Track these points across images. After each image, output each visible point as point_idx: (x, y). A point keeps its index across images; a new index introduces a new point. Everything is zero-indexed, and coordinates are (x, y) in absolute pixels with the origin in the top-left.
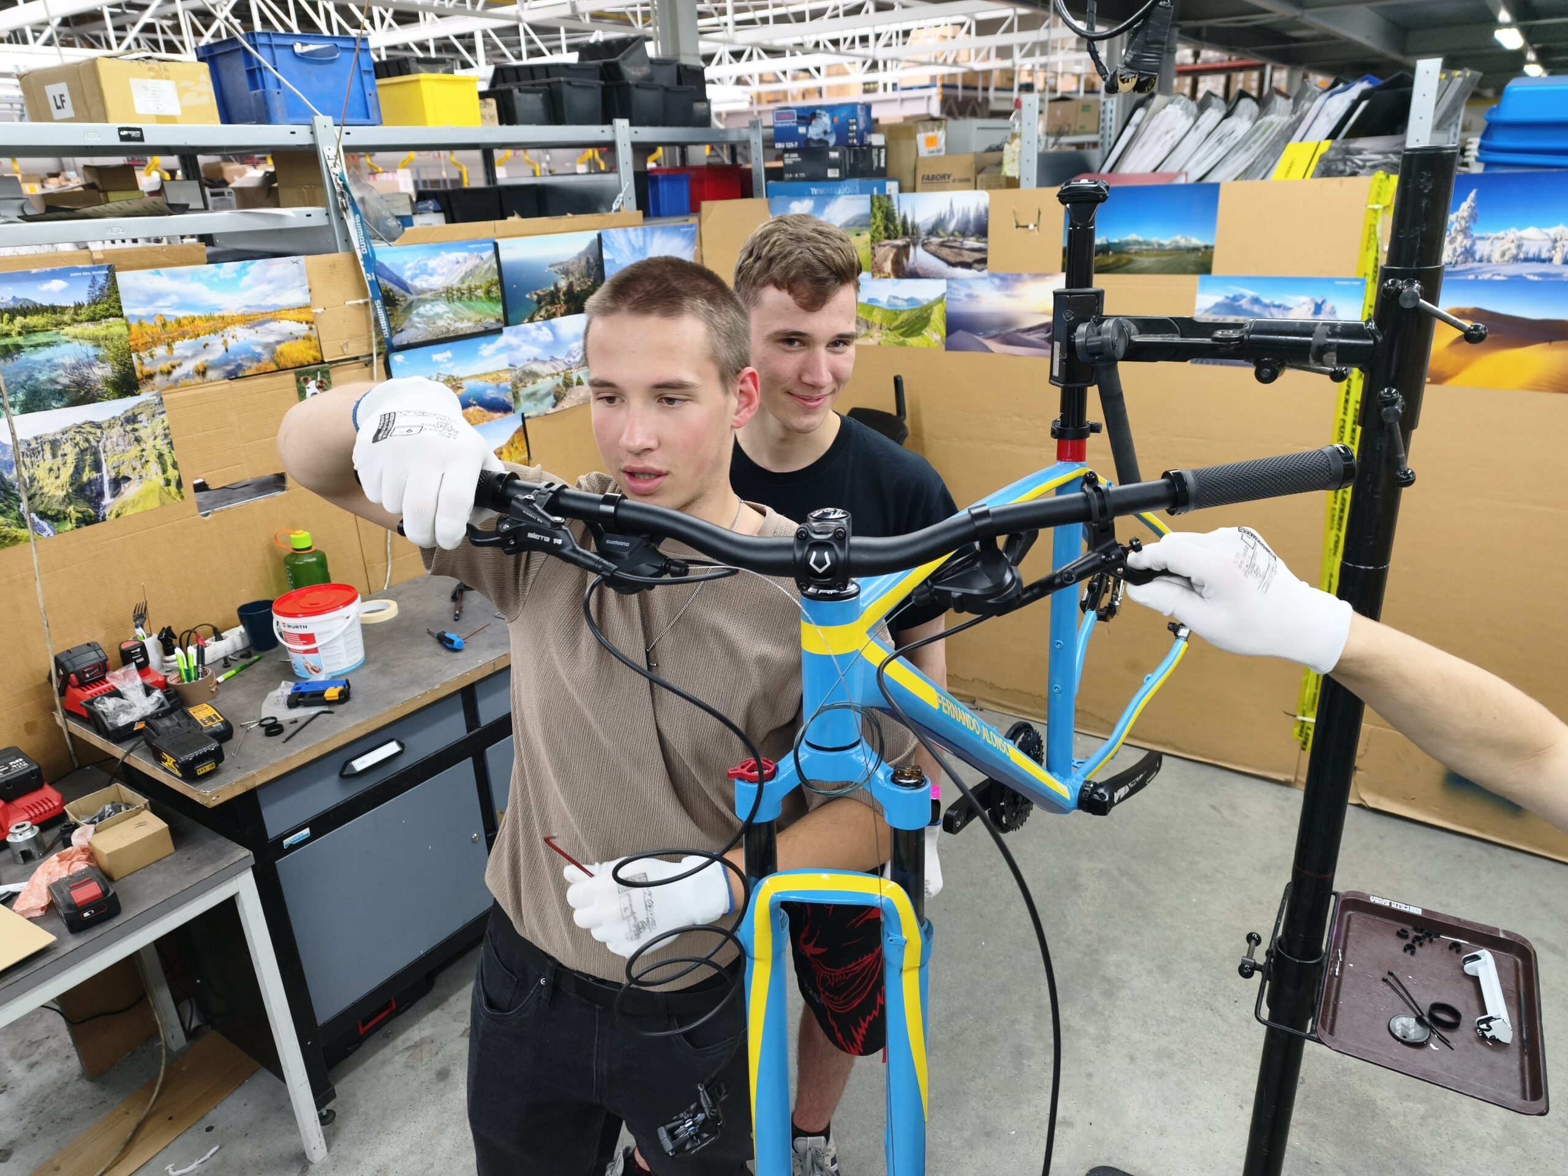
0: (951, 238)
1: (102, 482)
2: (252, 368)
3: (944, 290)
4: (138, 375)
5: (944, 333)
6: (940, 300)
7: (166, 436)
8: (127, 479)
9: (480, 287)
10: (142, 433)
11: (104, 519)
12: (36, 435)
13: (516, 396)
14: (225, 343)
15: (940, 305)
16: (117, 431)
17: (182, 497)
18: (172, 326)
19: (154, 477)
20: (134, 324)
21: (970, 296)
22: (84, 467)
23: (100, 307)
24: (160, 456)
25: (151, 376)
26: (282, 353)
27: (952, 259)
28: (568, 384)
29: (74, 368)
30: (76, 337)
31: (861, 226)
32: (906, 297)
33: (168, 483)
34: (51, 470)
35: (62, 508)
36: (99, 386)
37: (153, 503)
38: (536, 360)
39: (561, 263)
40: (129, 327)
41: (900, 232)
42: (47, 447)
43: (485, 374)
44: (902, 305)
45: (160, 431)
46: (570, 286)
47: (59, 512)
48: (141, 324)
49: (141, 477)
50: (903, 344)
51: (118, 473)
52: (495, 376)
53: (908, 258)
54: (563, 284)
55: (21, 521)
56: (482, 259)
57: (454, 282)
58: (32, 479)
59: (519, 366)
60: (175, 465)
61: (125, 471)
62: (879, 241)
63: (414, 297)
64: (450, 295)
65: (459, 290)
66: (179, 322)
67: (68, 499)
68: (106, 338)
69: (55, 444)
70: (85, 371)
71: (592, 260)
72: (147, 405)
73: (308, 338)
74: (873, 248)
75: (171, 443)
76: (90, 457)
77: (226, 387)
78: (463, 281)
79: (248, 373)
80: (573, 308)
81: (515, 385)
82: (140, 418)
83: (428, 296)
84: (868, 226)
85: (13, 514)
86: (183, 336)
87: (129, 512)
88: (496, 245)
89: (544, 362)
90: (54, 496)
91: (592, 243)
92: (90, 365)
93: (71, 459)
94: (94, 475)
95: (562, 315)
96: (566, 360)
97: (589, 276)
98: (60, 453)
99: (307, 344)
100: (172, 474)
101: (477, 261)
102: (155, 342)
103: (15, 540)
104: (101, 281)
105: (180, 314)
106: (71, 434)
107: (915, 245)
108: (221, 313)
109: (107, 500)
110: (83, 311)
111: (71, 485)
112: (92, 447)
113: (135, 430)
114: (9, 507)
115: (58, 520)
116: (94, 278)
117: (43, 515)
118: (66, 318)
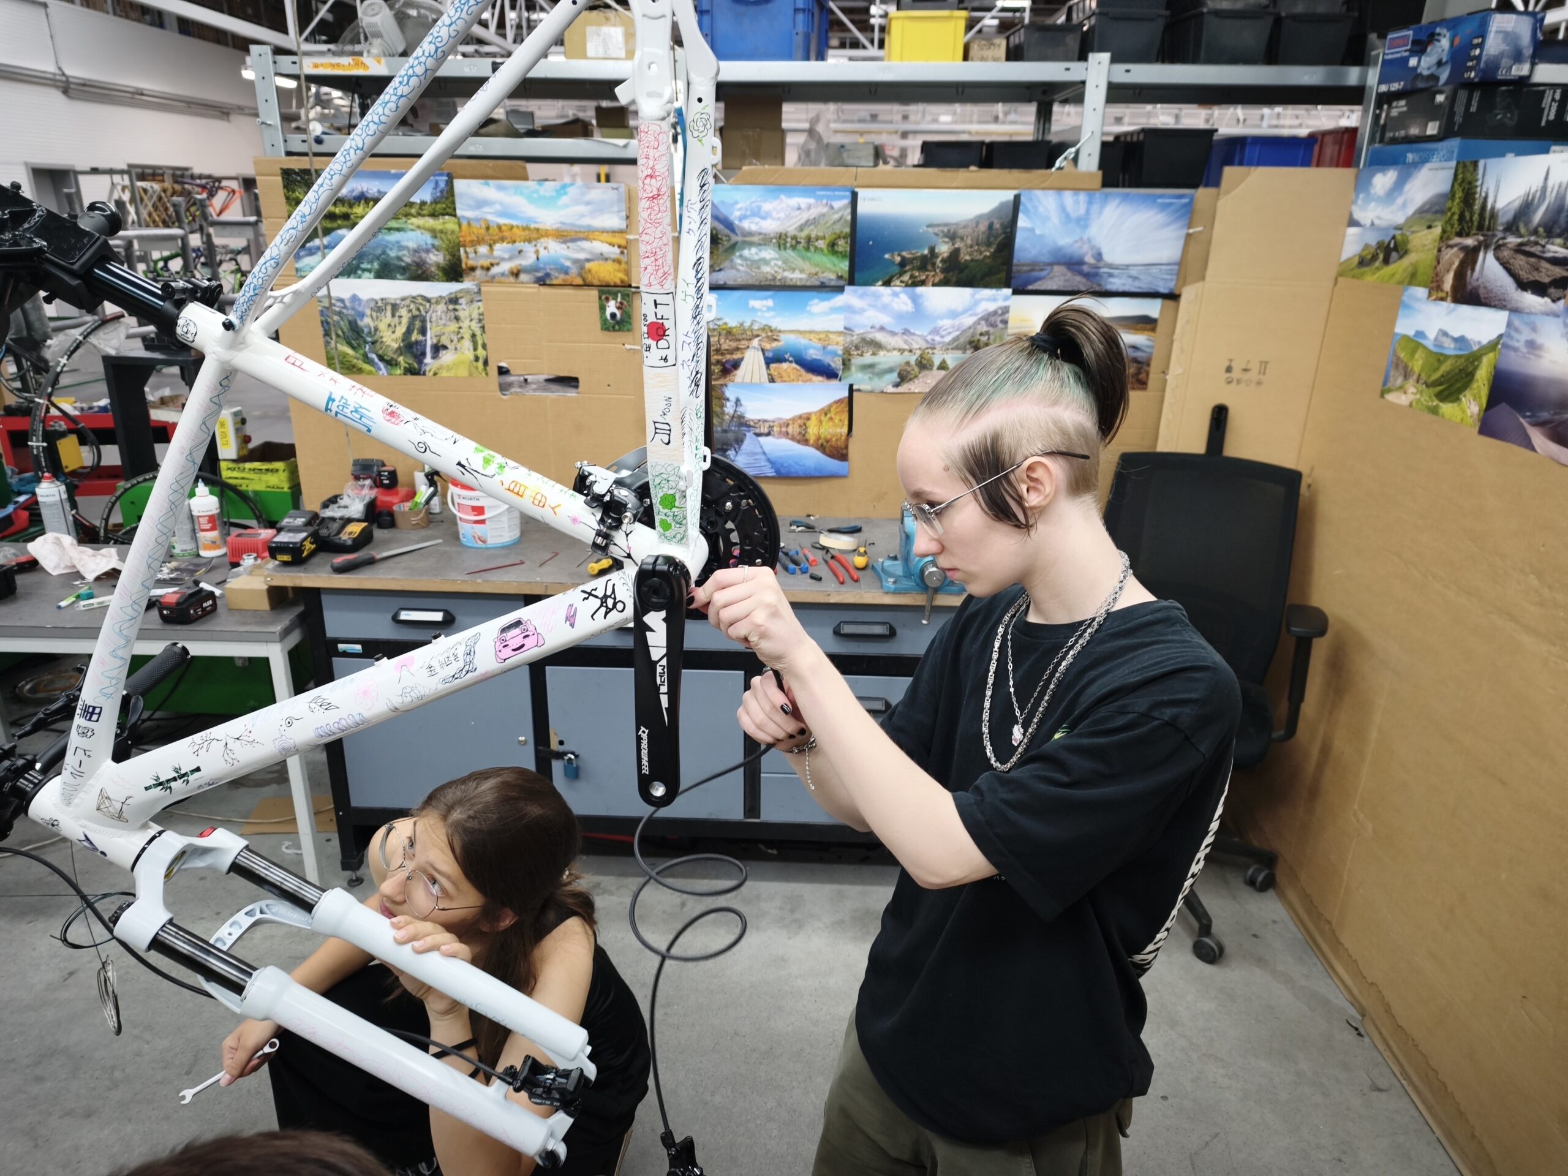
0: (1533, 238)
1: (425, 345)
2: (560, 278)
3: (1502, 330)
4: (464, 266)
5: (1484, 405)
6: (1493, 346)
7: (480, 321)
8: (445, 347)
9: (824, 238)
10: (461, 314)
11: (424, 374)
12: (383, 296)
13: (846, 364)
14: (537, 252)
15: (1491, 355)
16: (441, 307)
17: (487, 374)
18: (494, 230)
19: (467, 352)
20: (464, 224)
21: (1532, 345)
22: (413, 331)
23: (439, 206)
24: (474, 336)
25: (473, 269)
26: (590, 271)
27: (1524, 275)
28: (924, 365)
29: (416, 251)
30: (419, 227)
31: (1436, 212)
32: (1456, 335)
33: (477, 359)
34: (389, 325)
35: (395, 356)
36: (433, 269)
37: (463, 372)
38: (882, 329)
39: (946, 225)
40: (460, 225)
41: (1476, 224)
42: (389, 308)
43: (811, 332)
44: (1450, 348)
45: (475, 315)
46: (955, 253)
47: (392, 359)
48: (469, 224)
49: (456, 349)
50: (1434, 411)
51: (439, 341)
52: (822, 336)
53: (1473, 270)
54: (944, 249)
55: (367, 360)
56: (832, 207)
57: (791, 228)
58: (376, 329)
59: (858, 331)
60: (484, 346)
61: (444, 341)
62: (1449, 238)
63: (739, 239)
64: (781, 241)
65: (794, 238)
66: (499, 227)
67: (400, 351)
68: (441, 232)
69: (395, 307)
70: (424, 255)
71: (997, 226)
72: (467, 291)
73: (618, 261)
74: (1439, 250)
75: (483, 327)
76: (418, 323)
77: (535, 290)
78: (801, 228)
79: (555, 282)
80: (954, 279)
81: (847, 351)
82: (461, 301)
83: (756, 239)
84: (1442, 212)
85: (361, 352)
86: (502, 239)
87: (444, 374)
88: (854, 196)
89: (893, 334)
90: (388, 346)
91: (1003, 205)
92: (428, 251)
93: (405, 321)
94: (420, 338)
95: (934, 285)
96: (929, 338)
97: (989, 244)
98: (397, 314)
99: (616, 266)
100: (481, 352)
101: (825, 210)
102: (479, 241)
103: (360, 371)
104: (442, 185)
105: (502, 221)
106: (408, 302)
107: (1487, 248)
108: (537, 226)
109: (428, 359)
110: (426, 207)
111: (403, 340)
112: (421, 315)
113: (455, 310)
114: (359, 345)
115: (391, 365)
116: (437, 183)
117: (381, 358)
118: (413, 211)
